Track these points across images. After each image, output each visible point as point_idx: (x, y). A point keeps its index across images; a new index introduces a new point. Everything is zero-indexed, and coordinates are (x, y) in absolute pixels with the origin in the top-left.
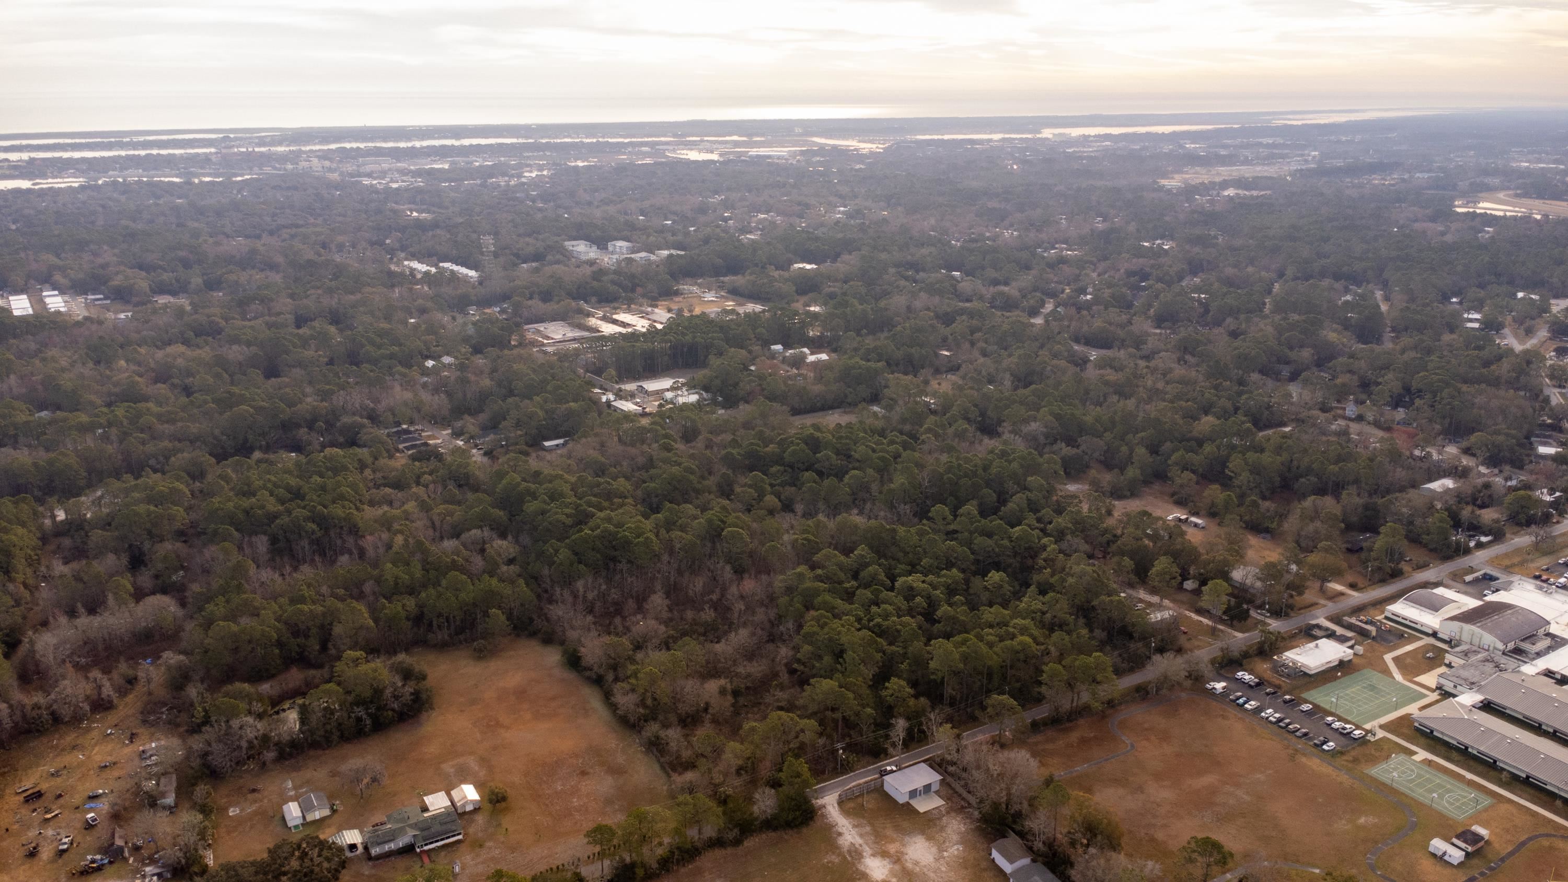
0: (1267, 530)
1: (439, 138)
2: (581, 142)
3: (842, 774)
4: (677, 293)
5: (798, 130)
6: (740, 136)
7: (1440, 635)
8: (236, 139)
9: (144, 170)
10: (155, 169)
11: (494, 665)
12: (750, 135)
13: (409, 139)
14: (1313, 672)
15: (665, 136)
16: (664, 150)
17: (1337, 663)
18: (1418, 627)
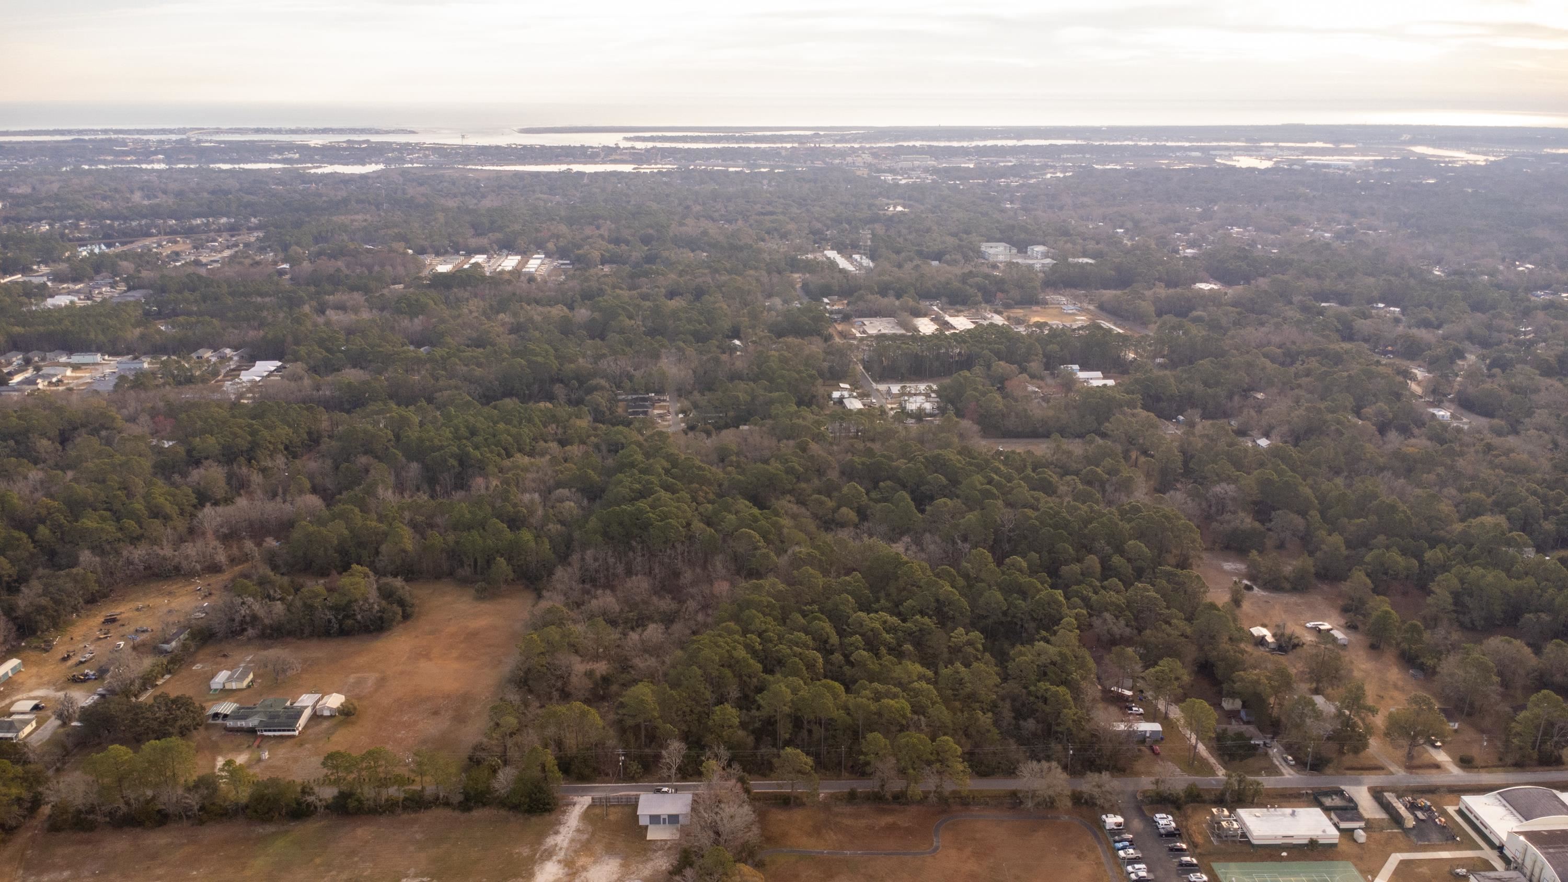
0: (1421, 667)
1: (1001, 138)
2: (1136, 145)
3: (624, 781)
4: (1044, 303)
5: (1406, 137)
6: (1326, 142)
7: (1506, 852)
8: (824, 136)
9: (723, 161)
10: (731, 159)
11: (485, 606)
12: (1337, 142)
13: (971, 139)
14: (1255, 842)
15: (1236, 141)
16: (1216, 155)
17: (1306, 842)
18: (1487, 832)
